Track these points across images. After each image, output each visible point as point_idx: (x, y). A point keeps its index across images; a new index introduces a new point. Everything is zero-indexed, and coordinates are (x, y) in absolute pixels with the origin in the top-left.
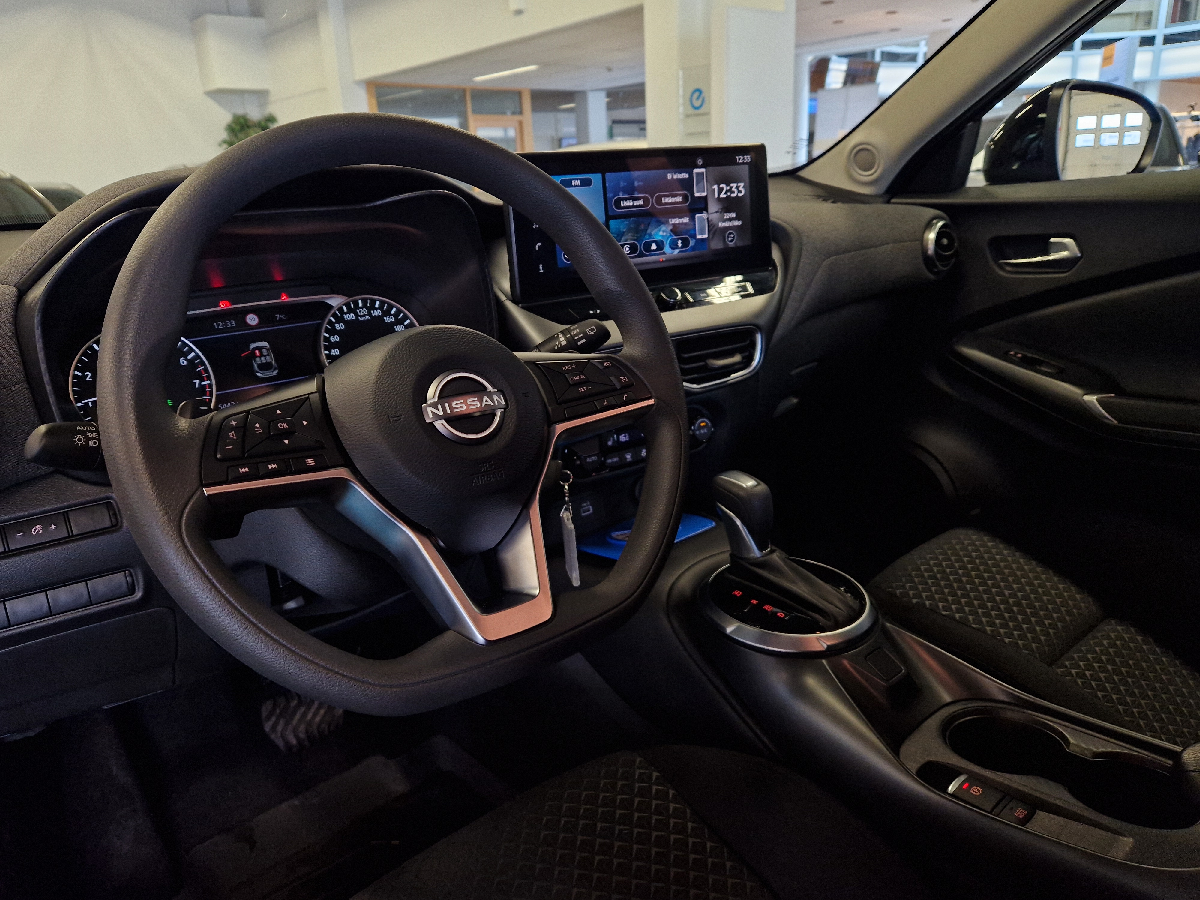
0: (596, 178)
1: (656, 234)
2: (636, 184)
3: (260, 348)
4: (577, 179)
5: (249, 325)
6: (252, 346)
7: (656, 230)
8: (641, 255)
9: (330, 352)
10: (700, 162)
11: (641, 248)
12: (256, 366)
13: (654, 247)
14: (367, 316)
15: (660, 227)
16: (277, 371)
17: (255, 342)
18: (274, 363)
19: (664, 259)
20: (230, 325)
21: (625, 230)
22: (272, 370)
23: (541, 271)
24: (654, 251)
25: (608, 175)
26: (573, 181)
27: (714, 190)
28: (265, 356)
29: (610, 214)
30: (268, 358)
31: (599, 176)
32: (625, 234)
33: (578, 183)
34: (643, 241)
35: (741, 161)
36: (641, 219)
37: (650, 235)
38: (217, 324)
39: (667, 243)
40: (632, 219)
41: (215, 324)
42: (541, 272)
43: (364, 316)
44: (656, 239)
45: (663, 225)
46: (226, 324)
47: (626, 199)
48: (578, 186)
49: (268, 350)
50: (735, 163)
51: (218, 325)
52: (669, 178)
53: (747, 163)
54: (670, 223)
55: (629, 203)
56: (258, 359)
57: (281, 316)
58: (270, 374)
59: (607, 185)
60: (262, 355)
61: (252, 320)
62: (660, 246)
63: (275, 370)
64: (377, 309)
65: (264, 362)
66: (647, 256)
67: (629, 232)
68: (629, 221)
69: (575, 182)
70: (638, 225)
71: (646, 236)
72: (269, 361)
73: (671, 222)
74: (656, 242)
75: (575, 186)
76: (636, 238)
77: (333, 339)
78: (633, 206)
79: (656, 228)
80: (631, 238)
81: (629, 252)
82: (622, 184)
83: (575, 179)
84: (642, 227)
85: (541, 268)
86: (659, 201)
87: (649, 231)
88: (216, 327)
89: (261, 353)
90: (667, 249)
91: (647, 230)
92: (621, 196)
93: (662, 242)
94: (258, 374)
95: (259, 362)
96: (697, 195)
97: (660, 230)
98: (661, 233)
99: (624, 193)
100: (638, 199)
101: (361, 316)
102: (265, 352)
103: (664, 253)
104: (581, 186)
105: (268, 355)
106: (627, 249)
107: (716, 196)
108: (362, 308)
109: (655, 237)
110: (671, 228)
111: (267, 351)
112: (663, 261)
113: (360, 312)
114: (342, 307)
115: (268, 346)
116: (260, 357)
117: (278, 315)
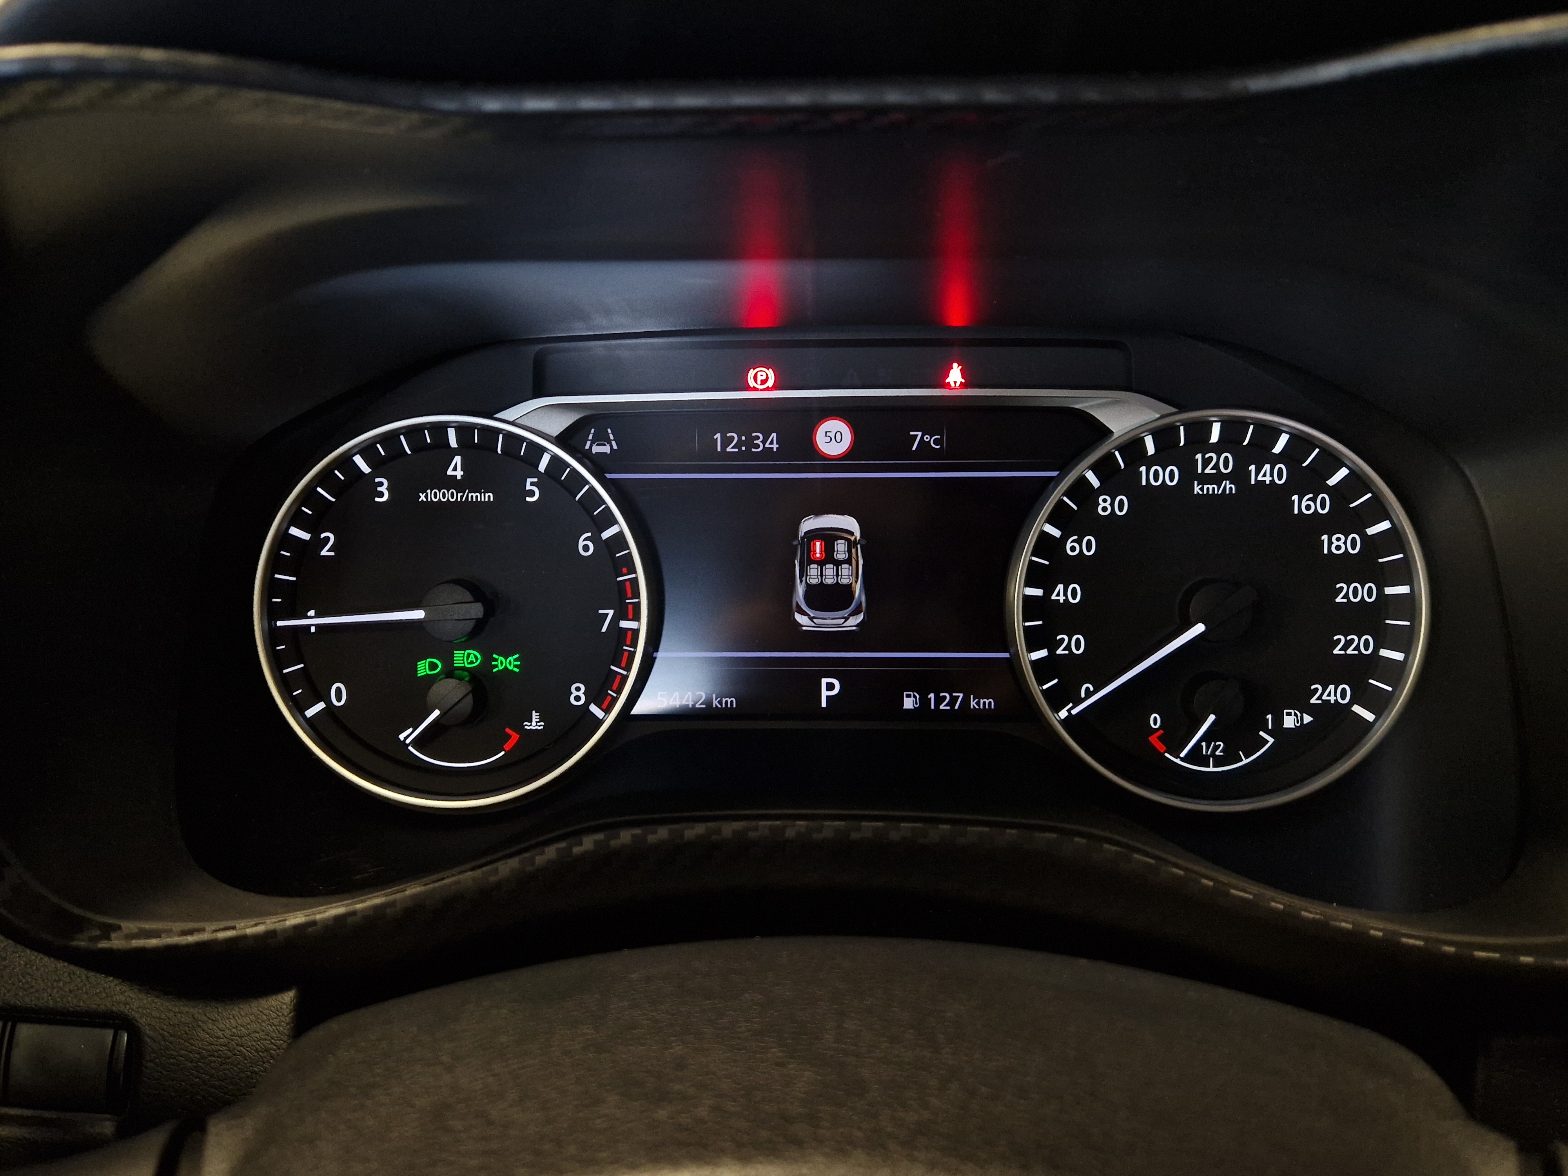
3: (829, 536)
5: (819, 455)
6: (809, 524)
9: (1048, 591)
12: (800, 590)
14: (1228, 485)
16: (860, 617)
17: (819, 512)
18: (858, 589)
20: (761, 447)
22: (845, 613)
28: (838, 563)
30: (845, 570)
38: (723, 435)
41: (718, 436)
43: (1217, 478)
46: (750, 443)
49: (851, 545)
51: (726, 442)
56: (814, 570)
57: (927, 438)
58: (838, 626)
60: (829, 558)
61: (833, 439)
63: (855, 613)
64: (1274, 460)
65: (829, 581)
72: (845, 581)
77: (1071, 547)
88: (719, 449)
89: (829, 550)
94: (800, 618)
95: (814, 581)
101: (1205, 479)
102: (841, 548)
105: (848, 561)
108: (1218, 449)
111: (850, 551)
113: (1206, 462)
114: (1142, 439)
115: (858, 534)
116: (821, 563)
117: (920, 434)
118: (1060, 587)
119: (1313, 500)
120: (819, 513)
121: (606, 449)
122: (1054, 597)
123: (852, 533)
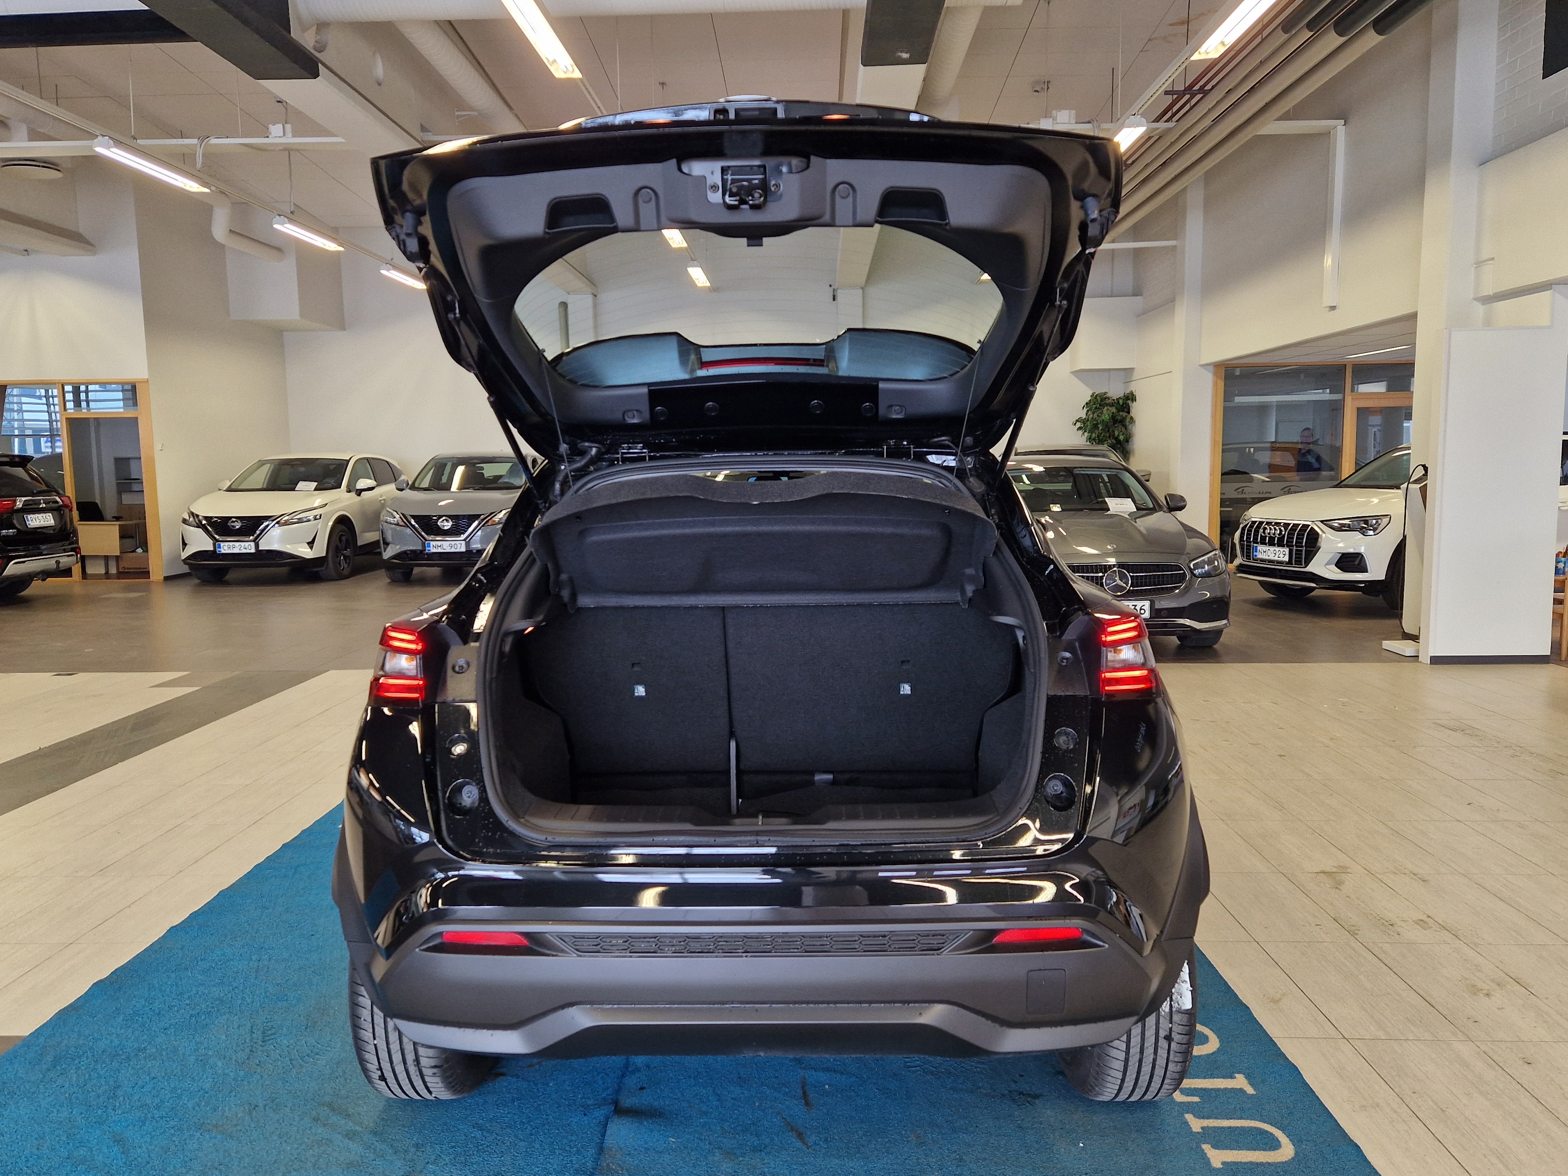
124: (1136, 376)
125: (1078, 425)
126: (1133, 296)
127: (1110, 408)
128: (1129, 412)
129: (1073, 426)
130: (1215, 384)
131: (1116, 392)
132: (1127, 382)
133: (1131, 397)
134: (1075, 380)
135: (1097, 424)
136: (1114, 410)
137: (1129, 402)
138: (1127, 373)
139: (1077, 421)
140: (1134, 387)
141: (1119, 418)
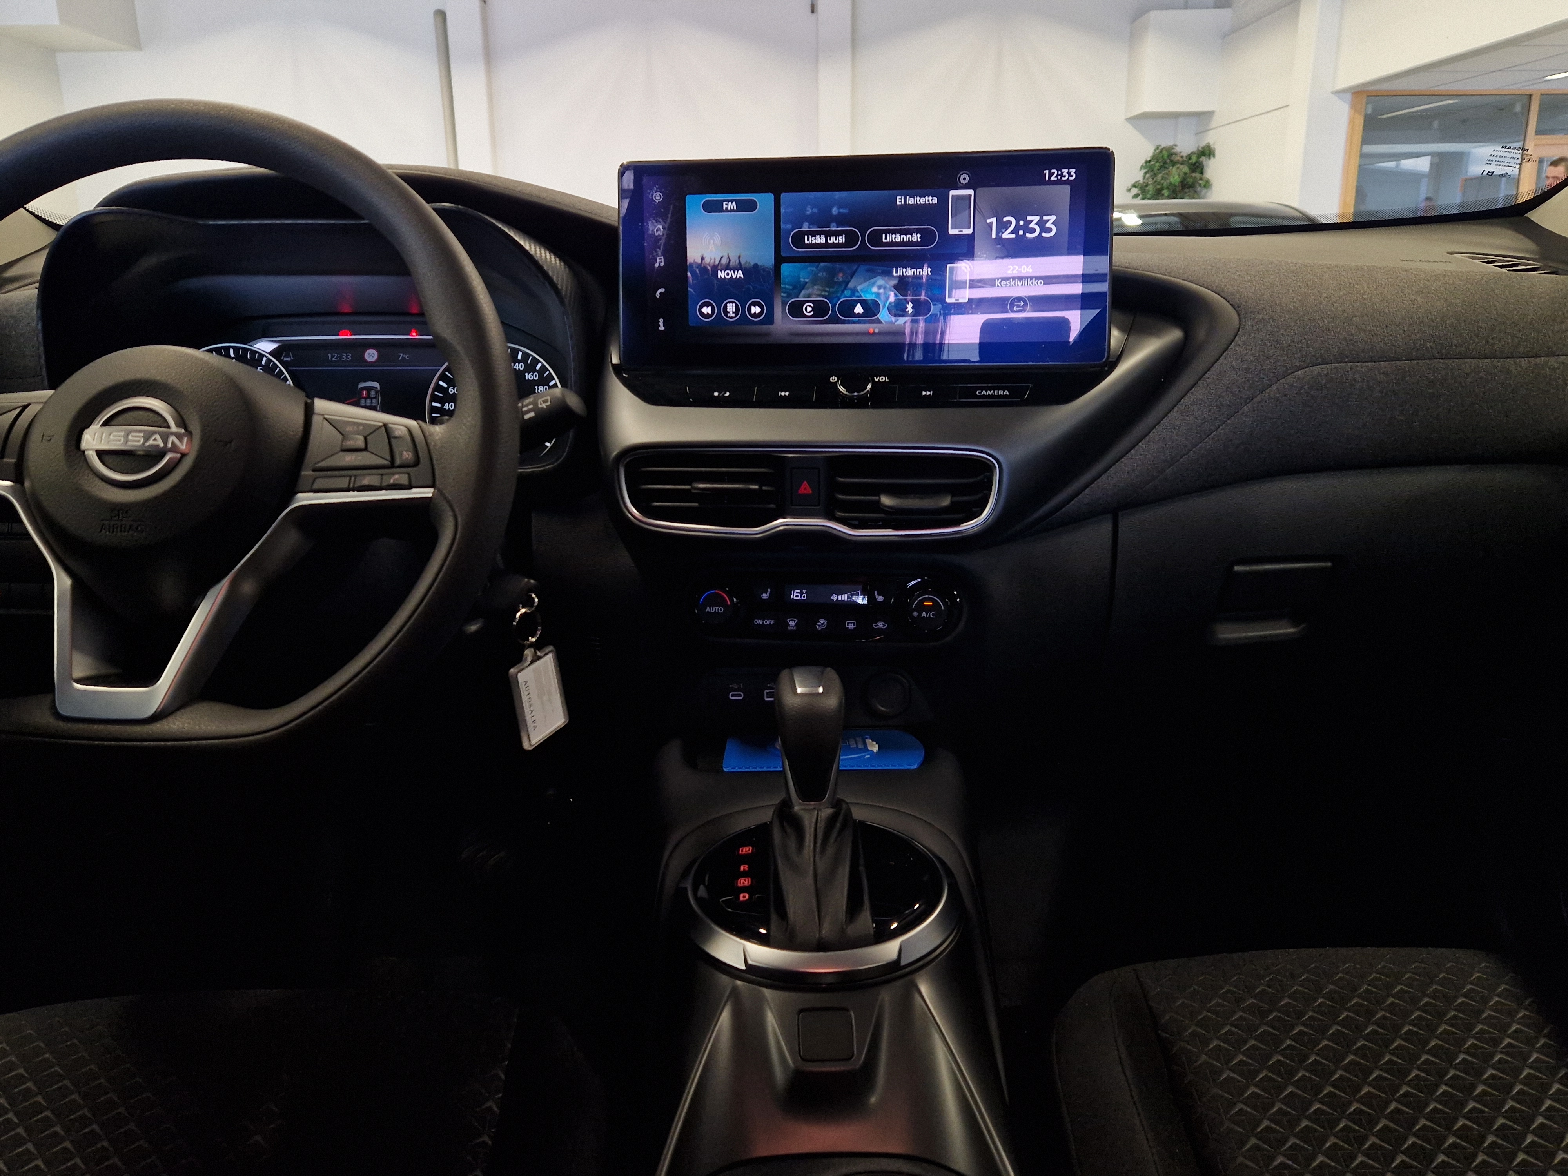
0: (764, 201)
1: (866, 291)
2: (835, 211)
3: (369, 389)
4: (732, 201)
5: (366, 361)
6: (361, 385)
7: (866, 284)
8: (834, 320)
9: (443, 405)
10: (964, 178)
11: (834, 308)
13: (859, 309)
15: (873, 280)
18: (378, 407)
19: (877, 331)
20: (345, 358)
21: (807, 280)
23: (662, 328)
24: (859, 315)
25: (784, 197)
26: (725, 203)
27: (990, 225)
28: (372, 398)
29: (783, 254)
30: (374, 401)
31: (769, 198)
32: (807, 285)
33: (733, 206)
34: (839, 299)
35: (1053, 178)
36: (838, 266)
37: (854, 291)
38: (332, 355)
39: (884, 305)
40: (822, 264)
41: (330, 355)
42: (660, 328)
44: (864, 298)
45: (879, 277)
46: (341, 357)
47: (814, 234)
48: (732, 211)
49: (377, 392)
50: (1042, 182)
51: (333, 357)
52: (898, 203)
53: (1067, 182)
54: (895, 274)
55: (820, 240)
56: (363, 400)
57: (404, 356)
59: (782, 210)
60: (368, 396)
61: (371, 355)
62: (871, 309)
64: (519, 362)
66: (844, 322)
67: (815, 284)
68: (817, 267)
69: (727, 205)
70: (832, 273)
71: (846, 292)
72: (374, 404)
73: (897, 272)
74: (864, 303)
75: (727, 211)
76: (826, 294)
77: (451, 391)
78: (826, 245)
79: (865, 281)
80: (819, 292)
81: (812, 313)
82: (809, 211)
83: (728, 201)
84: (840, 277)
85: (661, 323)
86: (876, 238)
87: (851, 285)
88: (330, 359)
89: (368, 394)
90: (884, 315)
91: (849, 282)
92: (805, 228)
93: (876, 304)
96: (952, 231)
97: (873, 284)
98: (875, 289)
99: (812, 224)
100: (837, 234)
102: (373, 393)
103: (880, 322)
104: (738, 210)
105: (375, 398)
106: (809, 309)
107: (994, 236)
109: (862, 295)
110: (894, 282)
111: (376, 394)
112: (874, 333)
115: (379, 389)
116: (366, 398)
117: (402, 354)
118: (447, 404)
119: (533, 375)
120: (365, 381)
121: (289, 359)
122: (445, 407)
123: (377, 388)
124: (1215, 122)
125: (1135, 191)
126: (1214, 8)
127: (1182, 167)
128: (1202, 173)
129: (1128, 194)
130: (1352, 122)
131: (1186, 145)
132: (1202, 132)
133: (1207, 152)
134: (1130, 130)
135: (1162, 189)
136: (1185, 169)
137: (1203, 159)
138: (1202, 118)
139: (1134, 186)
140: (1212, 138)
141: (1190, 181)
